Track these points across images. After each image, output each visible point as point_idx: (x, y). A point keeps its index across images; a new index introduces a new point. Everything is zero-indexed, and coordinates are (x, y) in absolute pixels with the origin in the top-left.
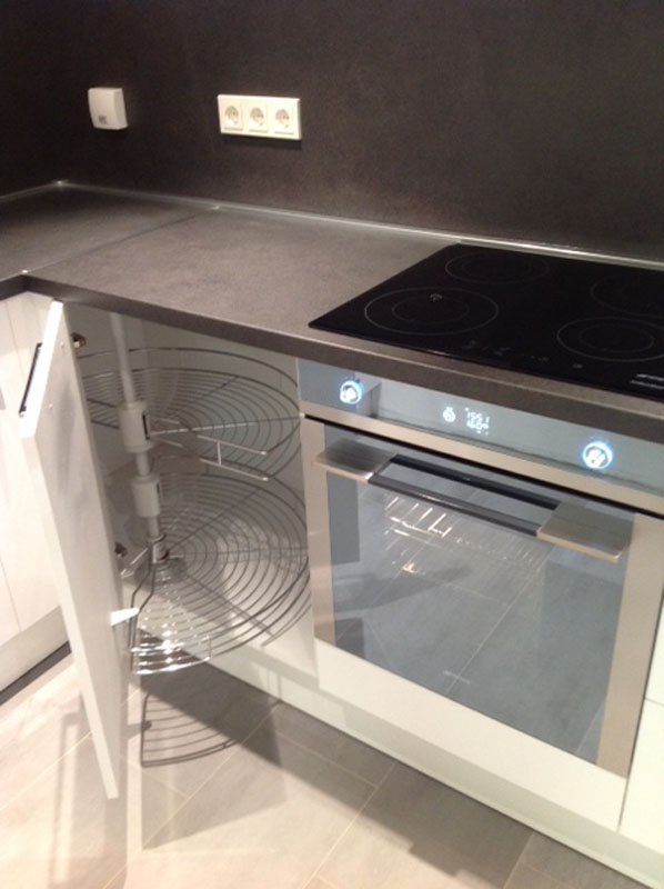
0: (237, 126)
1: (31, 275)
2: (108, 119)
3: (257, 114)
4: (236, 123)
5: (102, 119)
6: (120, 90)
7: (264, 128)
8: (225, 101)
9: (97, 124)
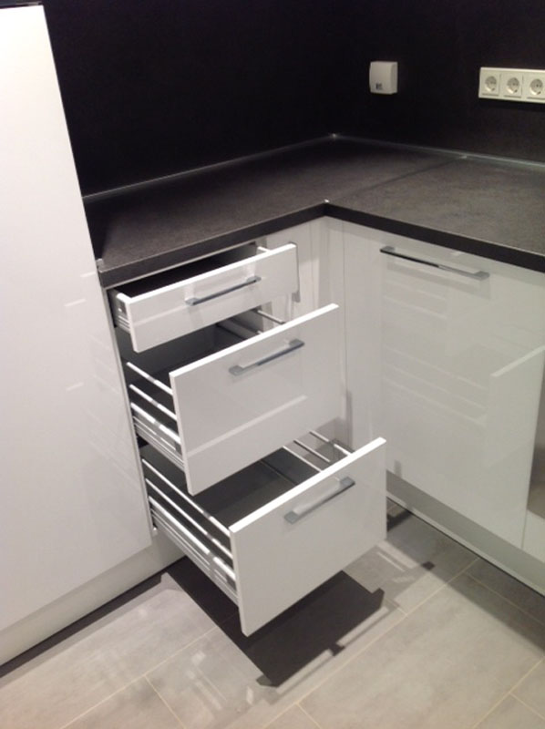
0: (494, 92)
1: (332, 203)
2: (383, 86)
3: (514, 83)
4: (493, 89)
5: (378, 86)
6: (395, 64)
7: (519, 94)
8: (486, 72)
9: (374, 89)
